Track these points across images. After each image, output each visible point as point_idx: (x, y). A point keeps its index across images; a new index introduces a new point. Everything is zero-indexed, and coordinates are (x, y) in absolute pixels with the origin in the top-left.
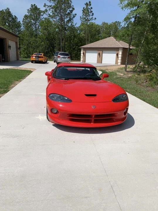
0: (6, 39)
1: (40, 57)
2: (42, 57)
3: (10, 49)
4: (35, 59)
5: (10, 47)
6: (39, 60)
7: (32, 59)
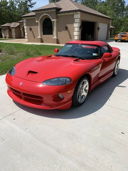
0: (97, 22)
1: (123, 36)
2: (126, 36)
3: (99, 30)
4: (118, 38)
5: (99, 28)
6: (122, 39)
7: (116, 38)
